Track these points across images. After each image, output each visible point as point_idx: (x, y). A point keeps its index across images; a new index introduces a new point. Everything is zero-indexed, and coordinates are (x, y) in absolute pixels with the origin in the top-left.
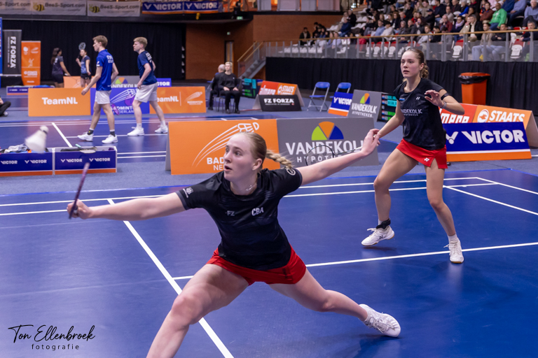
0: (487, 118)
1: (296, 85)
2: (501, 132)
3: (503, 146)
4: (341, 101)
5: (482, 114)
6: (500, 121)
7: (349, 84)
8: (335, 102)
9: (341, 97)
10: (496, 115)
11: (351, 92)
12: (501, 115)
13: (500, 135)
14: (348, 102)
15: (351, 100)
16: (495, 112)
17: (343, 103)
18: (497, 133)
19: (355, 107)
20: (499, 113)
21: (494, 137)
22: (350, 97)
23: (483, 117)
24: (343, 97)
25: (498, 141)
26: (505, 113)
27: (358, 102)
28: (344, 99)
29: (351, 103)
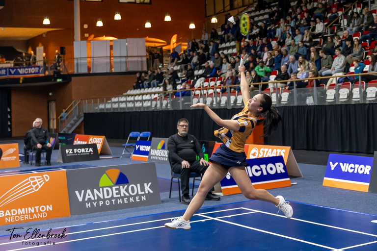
0: (257, 155)
1: (104, 137)
2: (266, 166)
3: (269, 177)
4: (142, 148)
5: (252, 152)
6: (267, 156)
7: (149, 133)
8: (137, 149)
9: (141, 145)
10: (264, 152)
11: (150, 140)
12: (267, 152)
13: (266, 168)
14: (147, 148)
15: (150, 147)
16: (262, 149)
17: (143, 150)
18: (263, 167)
19: (153, 152)
20: (266, 150)
21: (261, 170)
22: (149, 144)
23: (254, 155)
24: (143, 145)
25: (265, 173)
26: (270, 150)
27: (156, 148)
28: (144, 147)
29: (150, 150)
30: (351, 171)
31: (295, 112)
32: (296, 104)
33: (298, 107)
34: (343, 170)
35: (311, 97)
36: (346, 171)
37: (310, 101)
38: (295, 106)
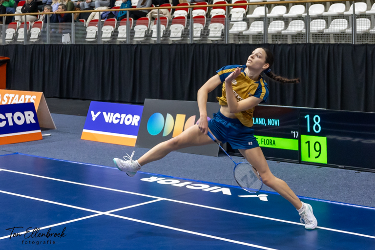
30: (116, 122)
31: (47, 52)
32: (48, 42)
33: (50, 46)
34: (107, 121)
35: (68, 34)
36: (110, 122)
37: (66, 39)
38: (47, 45)
